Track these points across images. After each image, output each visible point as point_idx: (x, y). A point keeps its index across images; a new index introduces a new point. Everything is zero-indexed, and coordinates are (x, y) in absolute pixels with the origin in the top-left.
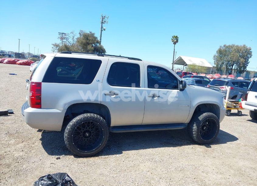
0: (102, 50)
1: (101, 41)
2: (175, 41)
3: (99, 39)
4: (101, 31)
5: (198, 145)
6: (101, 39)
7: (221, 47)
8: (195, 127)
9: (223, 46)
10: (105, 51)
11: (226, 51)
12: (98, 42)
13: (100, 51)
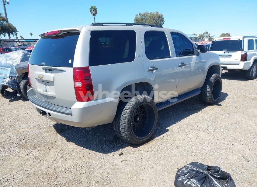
0: (12, 29)
1: (7, 18)
2: (94, 12)
3: (4, 15)
4: (4, 5)
5: (210, 105)
6: (6, 16)
7: (137, 15)
8: (209, 89)
9: (138, 15)
10: (17, 30)
11: (142, 19)
12: (4, 20)
13: (9, 30)
